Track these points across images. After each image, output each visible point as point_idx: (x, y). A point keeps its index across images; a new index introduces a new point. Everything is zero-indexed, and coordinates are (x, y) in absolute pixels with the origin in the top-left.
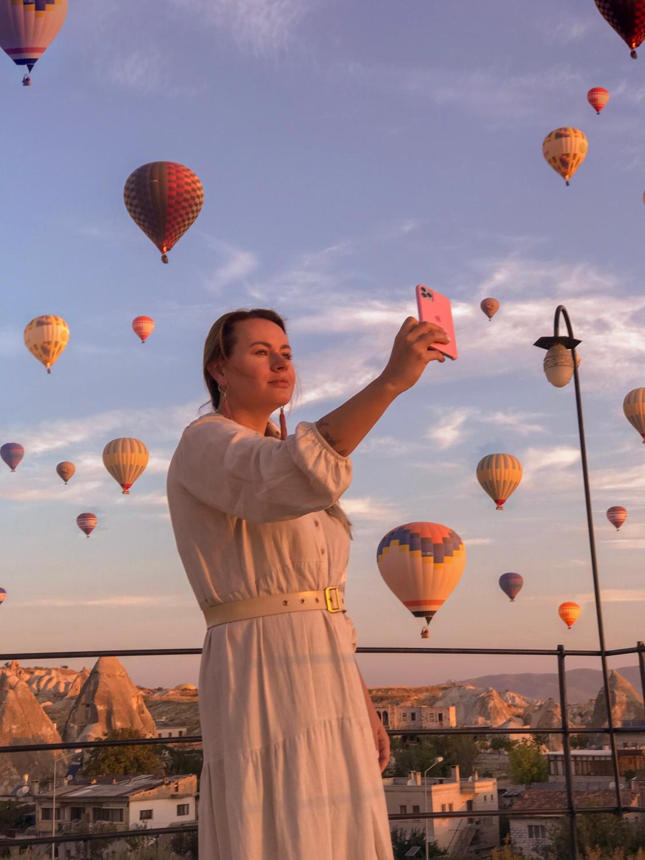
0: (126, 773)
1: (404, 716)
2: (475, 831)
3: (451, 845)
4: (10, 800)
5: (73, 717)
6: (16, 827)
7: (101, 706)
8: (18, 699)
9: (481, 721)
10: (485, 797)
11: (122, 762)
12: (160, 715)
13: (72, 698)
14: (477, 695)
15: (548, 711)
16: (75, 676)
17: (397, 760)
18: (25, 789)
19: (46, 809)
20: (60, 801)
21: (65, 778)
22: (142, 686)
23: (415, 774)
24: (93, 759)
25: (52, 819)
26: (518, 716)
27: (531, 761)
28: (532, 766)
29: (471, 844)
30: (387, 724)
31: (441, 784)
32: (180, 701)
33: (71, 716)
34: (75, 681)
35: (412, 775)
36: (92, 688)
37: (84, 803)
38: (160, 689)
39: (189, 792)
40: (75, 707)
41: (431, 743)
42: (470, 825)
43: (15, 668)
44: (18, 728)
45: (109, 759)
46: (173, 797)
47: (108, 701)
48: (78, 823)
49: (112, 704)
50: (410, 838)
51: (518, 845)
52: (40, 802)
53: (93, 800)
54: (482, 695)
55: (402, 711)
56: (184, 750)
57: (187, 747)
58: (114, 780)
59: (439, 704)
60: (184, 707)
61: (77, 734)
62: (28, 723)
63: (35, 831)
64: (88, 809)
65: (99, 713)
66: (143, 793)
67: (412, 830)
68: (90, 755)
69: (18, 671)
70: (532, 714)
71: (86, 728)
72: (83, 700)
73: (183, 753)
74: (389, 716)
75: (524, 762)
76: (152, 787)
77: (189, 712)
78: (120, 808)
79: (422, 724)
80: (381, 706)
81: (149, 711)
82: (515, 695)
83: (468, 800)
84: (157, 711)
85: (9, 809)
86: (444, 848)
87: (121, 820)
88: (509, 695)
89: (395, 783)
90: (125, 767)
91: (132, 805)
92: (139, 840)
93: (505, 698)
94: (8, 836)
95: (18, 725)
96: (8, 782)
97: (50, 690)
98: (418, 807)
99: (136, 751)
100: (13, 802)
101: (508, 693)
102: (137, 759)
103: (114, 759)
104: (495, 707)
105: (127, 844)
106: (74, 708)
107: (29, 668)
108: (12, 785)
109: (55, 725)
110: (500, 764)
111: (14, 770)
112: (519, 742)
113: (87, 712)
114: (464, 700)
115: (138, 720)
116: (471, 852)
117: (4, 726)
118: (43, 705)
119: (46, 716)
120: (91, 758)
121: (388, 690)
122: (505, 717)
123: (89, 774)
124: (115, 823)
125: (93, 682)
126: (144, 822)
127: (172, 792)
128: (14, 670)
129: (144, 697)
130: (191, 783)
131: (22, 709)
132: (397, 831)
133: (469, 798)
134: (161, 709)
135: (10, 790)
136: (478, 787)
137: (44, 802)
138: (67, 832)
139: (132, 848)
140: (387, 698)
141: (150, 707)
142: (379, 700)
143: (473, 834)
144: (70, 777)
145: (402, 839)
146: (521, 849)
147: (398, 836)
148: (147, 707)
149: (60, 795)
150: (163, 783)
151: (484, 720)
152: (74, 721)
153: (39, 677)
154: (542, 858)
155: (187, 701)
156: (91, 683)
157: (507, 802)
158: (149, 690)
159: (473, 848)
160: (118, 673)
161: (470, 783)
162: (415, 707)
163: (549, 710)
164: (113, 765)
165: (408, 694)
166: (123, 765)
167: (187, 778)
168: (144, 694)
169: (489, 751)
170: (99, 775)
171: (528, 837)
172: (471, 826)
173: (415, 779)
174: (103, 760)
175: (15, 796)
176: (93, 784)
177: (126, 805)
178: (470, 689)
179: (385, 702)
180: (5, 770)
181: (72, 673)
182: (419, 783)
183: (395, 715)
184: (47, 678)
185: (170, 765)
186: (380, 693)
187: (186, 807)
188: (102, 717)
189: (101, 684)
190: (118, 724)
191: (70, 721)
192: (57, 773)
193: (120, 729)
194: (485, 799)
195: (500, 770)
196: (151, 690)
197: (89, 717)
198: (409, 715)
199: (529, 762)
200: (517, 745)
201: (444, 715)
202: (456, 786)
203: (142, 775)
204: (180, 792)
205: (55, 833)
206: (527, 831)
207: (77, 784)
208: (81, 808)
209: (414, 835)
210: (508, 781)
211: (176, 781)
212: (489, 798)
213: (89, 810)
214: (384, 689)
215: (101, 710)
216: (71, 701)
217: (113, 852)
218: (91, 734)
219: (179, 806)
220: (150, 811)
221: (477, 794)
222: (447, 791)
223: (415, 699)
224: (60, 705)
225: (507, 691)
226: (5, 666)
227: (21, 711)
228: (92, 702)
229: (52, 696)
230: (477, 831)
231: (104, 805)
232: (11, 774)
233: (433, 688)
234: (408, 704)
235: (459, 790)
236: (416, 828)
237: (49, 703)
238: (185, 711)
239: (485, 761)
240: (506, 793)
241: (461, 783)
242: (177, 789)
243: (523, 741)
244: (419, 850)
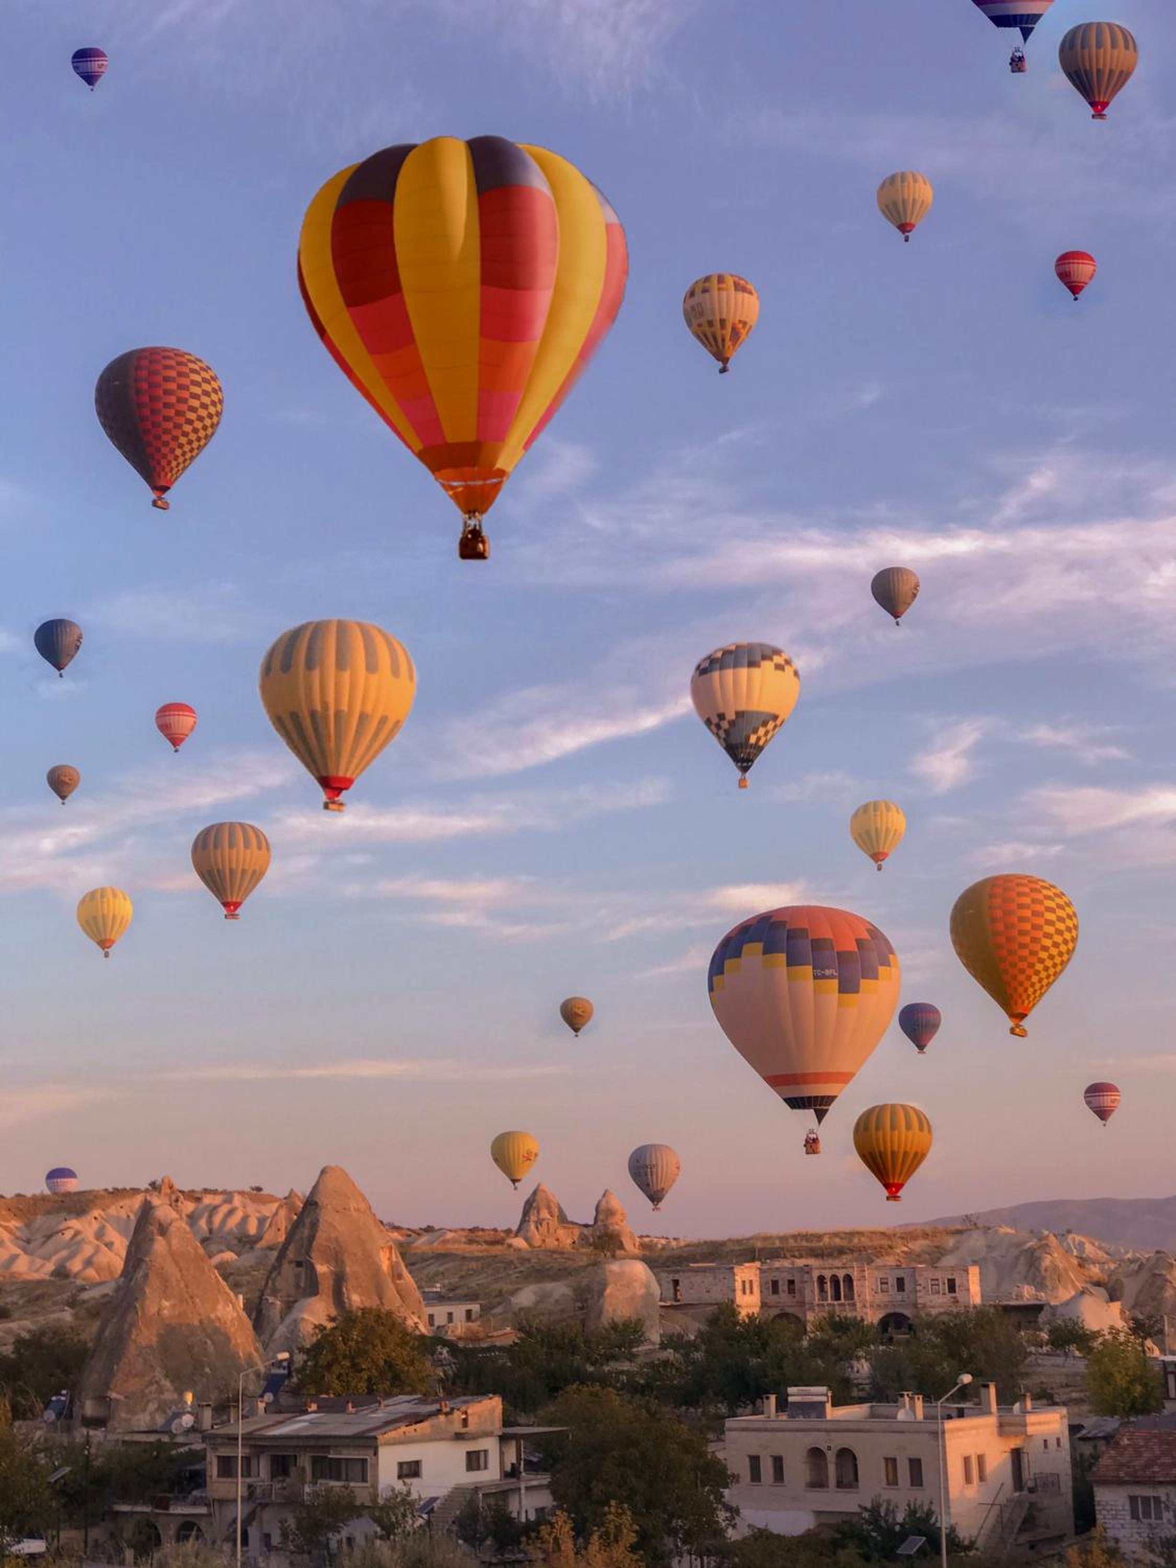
0: (371, 1391)
1: (882, 1283)
2: (1027, 1505)
3: (983, 1532)
4: (159, 1440)
5: (273, 1284)
6: (171, 1491)
7: (322, 1264)
8: (172, 1254)
9: (1028, 1294)
10: (1045, 1441)
11: (362, 1370)
12: (431, 1280)
13: (271, 1248)
14: (1019, 1245)
15: (1155, 1275)
16: (276, 1205)
17: (873, 1367)
18: (187, 1420)
19: (224, 1457)
20: (252, 1442)
21: (259, 1399)
22: (397, 1224)
23: (912, 1399)
24: (309, 1363)
25: (237, 1477)
26: (1098, 1284)
27: (1131, 1372)
28: (1131, 1382)
29: (1021, 1530)
30: (852, 1298)
31: (962, 1419)
32: (467, 1255)
33: (270, 1282)
34: (276, 1214)
35: (907, 1399)
36: (306, 1232)
37: (295, 1447)
38: (429, 1229)
39: (488, 1428)
40: (276, 1268)
41: (937, 1336)
42: (1017, 1494)
43: (168, 1191)
44: (173, 1306)
45: (339, 1363)
46: (459, 1437)
47: (336, 1257)
48: (285, 1485)
49: (343, 1262)
50: (904, 1519)
51: (1110, 1533)
52: (214, 1444)
53: (312, 1443)
54: (1030, 1244)
55: (879, 1274)
56: (477, 1346)
57: (483, 1339)
58: (350, 1405)
59: (948, 1261)
60: (474, 1265)
61: (281, 1317)
62: (192, 1297)
63: (206, 1497)
64: (302, 1458)
65: (319, 1279)
66: (404, 1430)
67: (909, 1505)
68: (305, 1357)
69: (174, 1197)
70: (1124, 1280)
71: (297, 1305)
72: (290, 1254)
73: (474, 1351)
74: (855, 1283)
75: (1116, 1374)
76: (421, 1418)
77: (485, 1275)
78: (362, 1457)
79: (916, 1297)
80: (840, 1265)
81: (410, 1272)
82: (1083, 1240)
83: (1013, 1447)
84: (425, 1272)
85: (157, 1457)
86: (971, 1536)
87: (364, 1480)
88: (1074, 1240)
89: (873, 1415)
90: (369, 1379)
91: (382, 1451)
92: (397, 1518)
93: (1065, 1244)
94: (157, 1507)
95: (172, 1302)
96: (156, 1406)
97: (230, 1232)
98: (919, 1461)
99: (388, 1350)
100: (165, 1443)
101: (1070, 1236)
102: (389, 1364)
103: (348, 1364)
104: (1055, 1268)
105: (375, 1525)
106: (274, 1268)
107: (193, 1191)
108: (165, 1412)
109: (241, 1297)
110: (1067, 1375)
111: (167, 1383)
112: (1104, 1335)
113: (297, 1276)
114: (995, 1254)
115: (390, 1291)
116: (1020, 1545)
117: (147, 1302)
118: (216, 1259)
119: (223, 1283)
120: (305, 1362)
121: (852, 1234)
122: (1074, 1286)
123: (305, 1392)
124: (352, 1484)
125: (307, 1221)
126: (405, 1483)
127: (458, 1427)
128: (166, 1195)
129: (401, 1245)
130: (492, 1411)
131: (180, 1271)
132: (879, 1506)
133: (1015, 1443)
134: (432, 1269)
135: (160, 1420)
136: (1033, 1424)
137: (223, 1444)
138: (263, 1501)
139: (384, 1533)
140: (852, 1251)
141: (413, 1264)
142: (835, 1254)
143: (1024, 1513)
144: (269, 1397)
145: (890, 1521)
146: (1117, 1541)
147: (883, 1514)
148: (406, 1266)
149: (249, 1434)
150: (439, 1412)
151: (1034, 1292)
152: (275, 1293)
153: (210, 1208)
154: (1162, 1562)
155: (480, 1254)
156: (304, 1223)
157: (1087, 1449)
158: (409, 1230)
159: (1024, 1538)
160: (353, 1205)
161: (1017, 1416)
162: (904, 1266)
163: (1157, 1272)
164: (347, 1375)
165: (890, 1243)
166: (365, 1375)
167: (484, 1402)
168: (400, 1238)
169: (1045, 1349)
170: (322, 1393)
171: (1128, 1518)
172: (1019, 1496)
173: (913, 1408)
174: (329, 1366)
175: (168, 1432)
176: (311, 1413)
177: (372, 1452)
178: (1007, 1234)
179: (845, 1258)
180: (151, 1383)
181: (271, 1199)
182: (920, 1416)
183: (867, 1282)
184: (225, 1209)
185: (450, 1373)
186: (837, 1241)
187: (482, 1455)
188: (326, 1285)
189: (322, 1227)
190: (356, 1299)
191: (268, 1291)
192: (244, 1389)
193: (358, 1308)
194: (1046, 1446)
195: (1067, 1386)
196: (414, 1231)
197: (302, 1284)
198: (892, 1282)
199: (1127, 1375)
200: (1100, 1340)
201: (957, 1283)
202: (991, 1421)
203: (400, 1397)
204: (472, 1427)
205: (242, 1502)
206: (1127, 1507)
207: (281, 1412)
208: (290, 1456)
209: (912, 1513)
210: (1085, 1408)
211: (463, 1408)
212: (1052, 1443)
213: (305, 1461)
214: (845, 1233)
215: (324, 1274)
216: (268, 1252)
217: (350, 1540)
218: (306, 1316)
219: (469, 1453)
220: (417, 1463)
221: (1031, 1436)
222: (974, 1432)
223: (903, 1252)
224: (248, 1259)
225: (1069, 1232)
226: (150, 1188)
227: (178, 1275)
228: (308, 1258)
229: (235, 1242)
230: (1032, 1505)
231: (331, 1452)
232: (161, 1391)
233: (935, 1233)
234: (890, 1261)
235: (995, 1430)
236: (916, 1499)
237: (229, 1256)
238: (476, 1272)
239: (1040, 1369)
240: (1084, 1432)
241: (1000, 1416)
242: (465, 1422)
243: (1109, 1333)
244: (924, 1543)
